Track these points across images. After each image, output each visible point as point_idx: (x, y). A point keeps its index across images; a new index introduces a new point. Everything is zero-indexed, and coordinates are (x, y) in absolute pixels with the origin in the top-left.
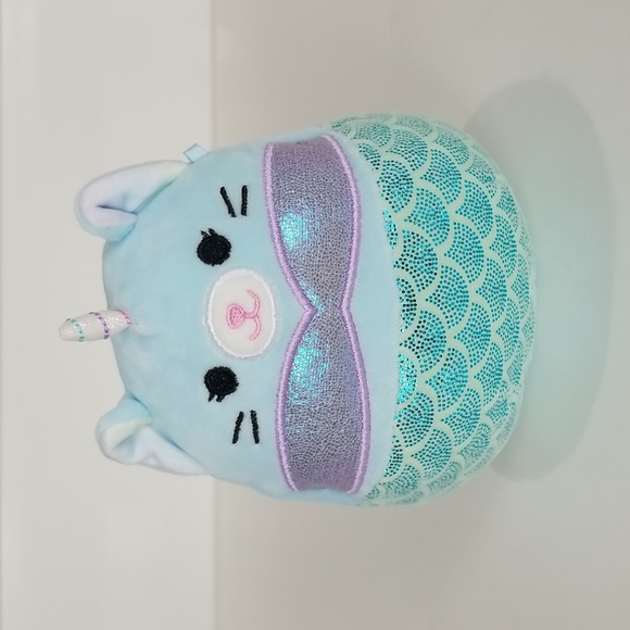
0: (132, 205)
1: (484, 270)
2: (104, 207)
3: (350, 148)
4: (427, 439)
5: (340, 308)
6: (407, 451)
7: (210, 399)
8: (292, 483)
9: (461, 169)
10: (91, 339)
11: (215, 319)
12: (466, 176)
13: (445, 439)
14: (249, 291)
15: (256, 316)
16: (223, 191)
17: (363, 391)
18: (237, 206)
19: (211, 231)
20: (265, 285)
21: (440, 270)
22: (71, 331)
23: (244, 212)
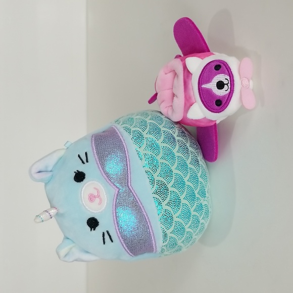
0: (50, 169)
1: (177, 160)
2: (39, 172)
3: (120, 129)
4: (174, 225)
5: (128, 186)
6: (168, 232)
7: (91, 230)
8: (131, 254)
9: (161, 127)
10: (45, 221)
11: (85, 200)
12: (163, 129)
13: (180, 225)
14: (95, 188)
15: (98, 196)
16: (79, 156)
17: (145, 214)
18: (85, 160)
19: (77, 171)
20: (99, 184)
21: (160, 164)
22: (39, 220)
23: (87, 161)
